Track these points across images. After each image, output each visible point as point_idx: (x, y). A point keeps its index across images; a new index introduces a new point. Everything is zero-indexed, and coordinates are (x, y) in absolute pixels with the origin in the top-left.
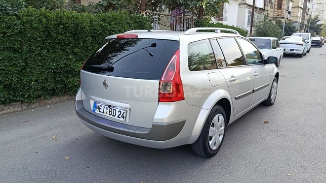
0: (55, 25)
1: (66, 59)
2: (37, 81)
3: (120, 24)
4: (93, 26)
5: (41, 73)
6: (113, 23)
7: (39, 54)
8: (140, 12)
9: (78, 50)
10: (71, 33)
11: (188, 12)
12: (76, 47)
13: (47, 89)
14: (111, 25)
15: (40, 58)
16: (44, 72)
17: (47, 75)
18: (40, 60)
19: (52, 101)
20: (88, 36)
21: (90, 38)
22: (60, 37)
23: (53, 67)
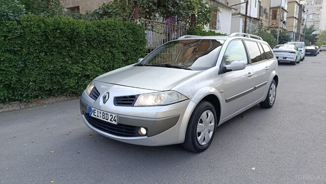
0: (53, 30)
1: (63, 62)
2: (35, 82)
3: (114, 30)
4: (88, 31)
5: (39, 74)
6: (107, 29)
7: (38, 56)
8: (134, 20)
9: (74, 53)
10: (68, 37)
11: (181, 21)
12: (72, 51)
13: (44, 90)
14: (105, 31)
15: (38, 60)
16: (41, 73)
17: (44, 76)
18: (38, 62)
19: (49, 101)
20: (83, 40)
21: (86, 42)
22: (57, 41)
23: (50, 69)
